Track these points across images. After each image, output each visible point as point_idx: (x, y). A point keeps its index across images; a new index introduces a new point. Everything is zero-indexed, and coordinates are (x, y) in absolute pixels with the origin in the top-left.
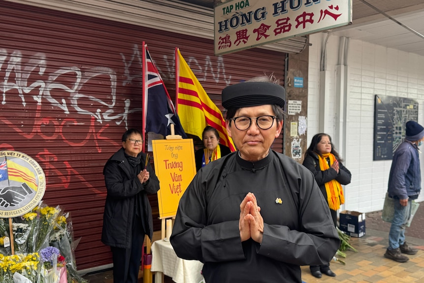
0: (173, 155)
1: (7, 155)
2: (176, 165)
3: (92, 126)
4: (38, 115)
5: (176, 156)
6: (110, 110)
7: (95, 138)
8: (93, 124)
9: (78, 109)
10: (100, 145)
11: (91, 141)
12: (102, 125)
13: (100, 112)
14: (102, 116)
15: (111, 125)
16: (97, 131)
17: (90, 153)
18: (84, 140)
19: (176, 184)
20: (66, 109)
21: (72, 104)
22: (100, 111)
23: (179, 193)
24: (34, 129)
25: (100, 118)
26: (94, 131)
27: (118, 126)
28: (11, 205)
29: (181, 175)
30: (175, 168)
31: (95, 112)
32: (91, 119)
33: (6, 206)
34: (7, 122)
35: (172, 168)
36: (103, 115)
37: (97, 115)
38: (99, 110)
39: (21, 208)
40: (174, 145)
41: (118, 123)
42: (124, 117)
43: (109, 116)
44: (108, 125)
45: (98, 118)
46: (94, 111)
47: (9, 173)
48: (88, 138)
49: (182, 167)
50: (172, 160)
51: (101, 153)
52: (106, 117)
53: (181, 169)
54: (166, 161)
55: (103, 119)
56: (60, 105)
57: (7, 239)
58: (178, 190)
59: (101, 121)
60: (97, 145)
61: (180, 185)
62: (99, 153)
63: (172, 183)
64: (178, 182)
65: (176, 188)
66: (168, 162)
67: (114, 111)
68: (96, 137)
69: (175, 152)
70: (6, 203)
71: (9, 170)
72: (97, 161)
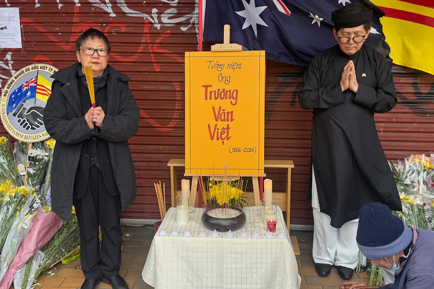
0: (222, 78)
1: (39, 69)
2: (225, 95)
3: (145, 33)
4: (76, 19)
5: (227, 80)
6: (172, 9)
7: (151, 51)
8: (147, 31)
9: (126, 9)
10: (157, 61)
11: (146, 55)
12: (160, 32)
13: (157, 13)
14: (159, 18)
15: (172, 32)
16: (152, 41)
17: (145, 72)
18: (136, 53)
19: (221, 125)
20: (110, 10)
21: (117, 3)
22: (157, 11)
23: (225, 141)
24: (71, 37)
25: (157, 22)
26: (149, 41)
27: (183, 33)
28: (33, 128)
29: (232, 112)
30: (222, 99)
31: (150, 13)
32: (144, 23)
33: (27, 129)
34: (41, 29)
35: (216, 99)
36: (161, 17)
37: (152, 18)
38: (155, 10)
39: (41, 134)
40: (226, 61)
41: (184, 29)
42: (193, 19)
43: (169, 18)
44: (169, 31)
45: (153, 22)
46: (148, 11)
47: (38, 90)
48: (141, 51)
49: (236, 98)
50: (217, 86)
51: (158, 72)
52: (165, 20)
53: (234, 101)
54: (206, 87)
55: (160, 22)
56: (103, 5)
57: (21, 167)
58: (224, 136)
59: (158, 26)
60: (154, 60)
61: (228, 128)
62: (156, 72)
63: (213, 123)
64: (226, 123)
65: (220, 131)
66: (209, 89)
67: (178, 10)
68: (152, 49)
69: (226, 72)
70: (28, 125)
71: (38, 87)
72: (155, 83)
